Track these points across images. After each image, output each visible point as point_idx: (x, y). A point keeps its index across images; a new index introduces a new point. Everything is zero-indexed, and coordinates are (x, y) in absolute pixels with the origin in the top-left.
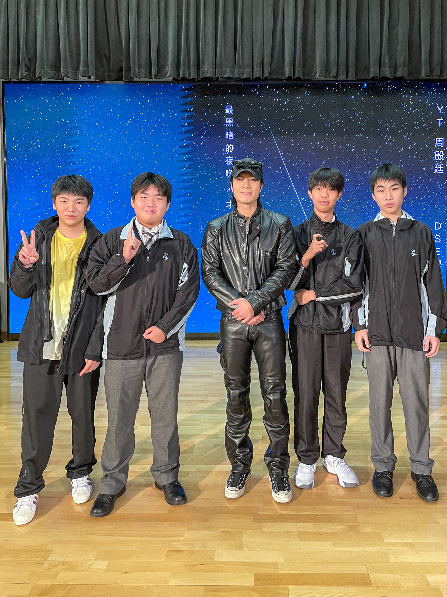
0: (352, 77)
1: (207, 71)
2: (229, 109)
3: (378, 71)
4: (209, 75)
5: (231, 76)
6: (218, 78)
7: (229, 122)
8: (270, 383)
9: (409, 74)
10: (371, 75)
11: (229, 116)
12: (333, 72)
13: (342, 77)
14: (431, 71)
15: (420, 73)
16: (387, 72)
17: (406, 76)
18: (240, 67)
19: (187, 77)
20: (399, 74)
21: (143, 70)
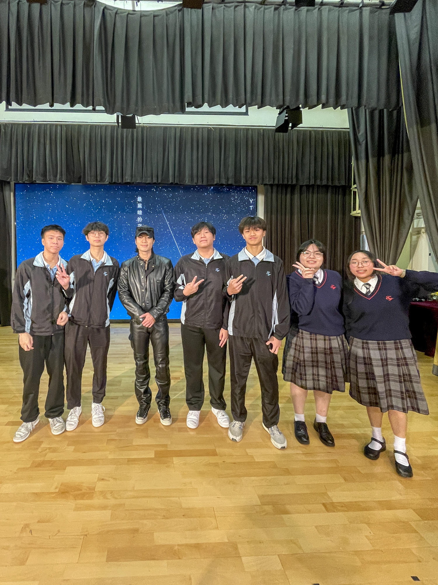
0: (205, 183)
1: (128, 179)
2: (139, 199)
3: (218, 181)
4: (128, 181)
5: (140, 181)
6: (133, 183)
7: (140, 206)
8: (160, 358)
9: (235, 182)
10: (215, 183)
11: (139, 202)
12: (195, 181)
13: (200, 183)
14: (246, 181)
15: (240, 182)
16: (224, 182)
17: (234, 184)
18: (145, 177)
19: (117, 182)
20: (230, 182)
21: (93, 178)
